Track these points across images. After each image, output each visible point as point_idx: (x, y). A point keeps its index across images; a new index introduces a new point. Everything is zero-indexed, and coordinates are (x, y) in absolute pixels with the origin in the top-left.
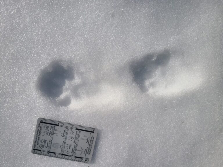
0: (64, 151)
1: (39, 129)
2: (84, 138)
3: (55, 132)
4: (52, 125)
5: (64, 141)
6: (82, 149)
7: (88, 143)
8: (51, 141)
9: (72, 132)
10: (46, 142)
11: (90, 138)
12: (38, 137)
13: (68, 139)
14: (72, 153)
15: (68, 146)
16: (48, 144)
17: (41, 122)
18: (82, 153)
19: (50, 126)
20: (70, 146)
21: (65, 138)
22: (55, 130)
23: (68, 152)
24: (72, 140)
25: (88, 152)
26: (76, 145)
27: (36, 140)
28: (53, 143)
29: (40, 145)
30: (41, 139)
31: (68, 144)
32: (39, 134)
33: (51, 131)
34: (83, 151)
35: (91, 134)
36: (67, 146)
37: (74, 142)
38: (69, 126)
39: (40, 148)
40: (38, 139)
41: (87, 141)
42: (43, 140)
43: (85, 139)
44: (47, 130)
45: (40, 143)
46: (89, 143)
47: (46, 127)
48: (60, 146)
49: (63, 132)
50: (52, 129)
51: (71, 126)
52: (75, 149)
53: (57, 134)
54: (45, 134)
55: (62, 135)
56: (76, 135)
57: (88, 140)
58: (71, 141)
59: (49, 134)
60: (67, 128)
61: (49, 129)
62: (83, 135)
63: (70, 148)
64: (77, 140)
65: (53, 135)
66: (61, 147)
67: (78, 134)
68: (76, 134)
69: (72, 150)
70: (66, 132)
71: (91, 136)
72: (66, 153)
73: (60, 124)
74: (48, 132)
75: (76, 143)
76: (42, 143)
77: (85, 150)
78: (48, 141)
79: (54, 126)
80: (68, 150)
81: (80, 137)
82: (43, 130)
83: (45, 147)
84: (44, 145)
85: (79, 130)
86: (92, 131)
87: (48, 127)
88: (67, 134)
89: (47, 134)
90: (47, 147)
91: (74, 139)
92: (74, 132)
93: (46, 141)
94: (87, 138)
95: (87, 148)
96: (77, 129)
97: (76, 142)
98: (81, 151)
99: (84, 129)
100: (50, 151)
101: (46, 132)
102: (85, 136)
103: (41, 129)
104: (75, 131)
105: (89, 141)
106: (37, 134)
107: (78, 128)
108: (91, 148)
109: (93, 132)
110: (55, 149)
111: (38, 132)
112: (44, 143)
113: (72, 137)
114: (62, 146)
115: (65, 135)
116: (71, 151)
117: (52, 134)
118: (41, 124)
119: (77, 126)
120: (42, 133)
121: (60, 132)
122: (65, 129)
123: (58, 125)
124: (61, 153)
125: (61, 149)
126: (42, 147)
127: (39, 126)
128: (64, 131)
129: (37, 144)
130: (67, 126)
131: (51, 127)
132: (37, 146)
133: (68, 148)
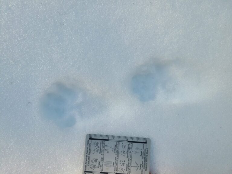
0: (118, 169)
1: (88, 147)
2: (137, 151)
3: (106, 148)
4: (102, 141)
5: (116, 157)
6: (137, 164)
7: (142, 156)
8: (102, 159)
9: (123, 146)
10: (97, 162)
11: (144, 149)
12: (88, 157)
13: (120, 154)
14: (126, 170)
15: (122, 163)
16: (100, 164)
17: (90, 139)
18: (137, 169)
19: (99, 141)
20: (124, 162)
21: (117, 154)
22: (106, 146)
23: (122, 169)
24: (124, 154)
25: (144, 168)
26: (129, 160)
27: (86, 161)
28: (105, 161)
29: (91, 166)
30: (91, 159)
31: (121, 161)
32: (89, 153)
33: (101, 147)
34: (138, 167)
35: (144, 145)
36: (120, 163)
37: (127, 157)
38: (120, 139)
39: (92, 169)
40: (89, 159)
41: (141, 154)
42: (93, 159)
43: (139, 152)
44: (97, 147)
45: (91, 163)
46: (144, 156)
47: (95, 143)
48: (112, 164)
49: (113, 147)
50: (102, 145)
51: (122, 139)
52: (130, 165)
53: (108, 150)
54: (95, 152)
55: (114, 150)
56: (128, 149)
57: (141, 152)
58: (124, 156)
59: (99, 151)
60: (118, 142)
61: (99, 145)
62: (136, 148)
63: (124, 164)
64: (130, 155)
65: (104, 152)
66: (114, 165)
67: (130, 147)
68: (128, 147)
69: (127, 167)
70: (117, 146)
71: (145, 148)
72: (120, 171)
73: (109, 139)
74: (98, 150)
75: (130, 158)
76: (93, 162)
77: (141, 165)
78: (99, 160)
79: (103, 141)
80: (122, 167)
81: (133, 150)
82: (93, 147)
83: (97, 167)
84: (95, 165)
85: (131, 143)
86: (145, 141)
87: (97, 144)
88: (118, 149)
89: (97, 151)
90: (98, 168)
91: (127, 154)
92: (125, 146)
93: (97, 159)
94: (140, 150)
95: (143, 162)
96: (129, 142)
97: (130, 156)
98: (136, 167)
99: (136, 141)
100: (103, 172)
101: (96, 150)
102: (138, 149)
103: (90, 146)
104: (127, 144)
105: (143, 154)
106: (87, 153)
107: (129, 140)
108: (147, 161)
109: (146, 143)
110: (108, 168)
111: (88, 151)
112: (95, 163)
113: (125, 152)
114: (115, 163)
115: (116, 150)
116: (125, 169)
117: (102, 151)
118: (90, 140)
119: (127, 138)
120: (92, 152)
121: (111, 147)
122: (115, 143)
123: (108, 140)
124: (114, 173)
125: (114, 168)
126: (93, 168)
127: (88, 144)
128: (115, 145)
129: (88, 165)
130: (117, 139)
131: (101, 143)
132: (87, 167)
133: (122, 165)
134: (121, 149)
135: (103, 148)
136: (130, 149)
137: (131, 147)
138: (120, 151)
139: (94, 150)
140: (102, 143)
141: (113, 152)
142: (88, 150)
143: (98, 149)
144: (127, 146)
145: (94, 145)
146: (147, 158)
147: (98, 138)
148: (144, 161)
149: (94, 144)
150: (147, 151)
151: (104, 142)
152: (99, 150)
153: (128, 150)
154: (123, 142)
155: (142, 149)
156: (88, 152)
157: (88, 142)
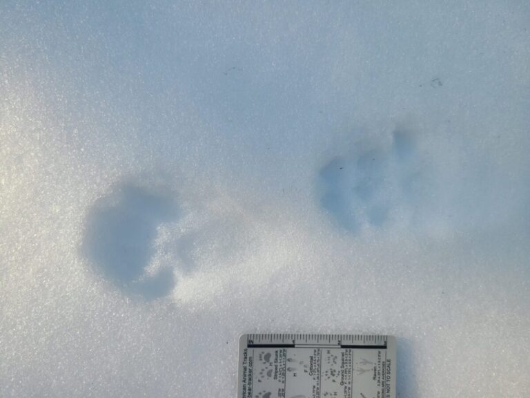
134: (325, 367)
135: (283, 366)
136: (348, 365)
137: (350, 360)
138: (323, 369)
139: (261, 371)
140: (279, 354)
141: (307, 374)
142: (248, 373)
143: (270, 368)
144: (340, 357)
145: (261, 360)
146: (388, 383)
147: (269, 343)
148: (381, 391)
149: (261, 357)
150: (389, 366)
151: (284, 350)
152: (274, 371)
153: (342, 367)
154: (329, 347)
155: (377, 363)
156: (247, 378)
157: (246, 353)
